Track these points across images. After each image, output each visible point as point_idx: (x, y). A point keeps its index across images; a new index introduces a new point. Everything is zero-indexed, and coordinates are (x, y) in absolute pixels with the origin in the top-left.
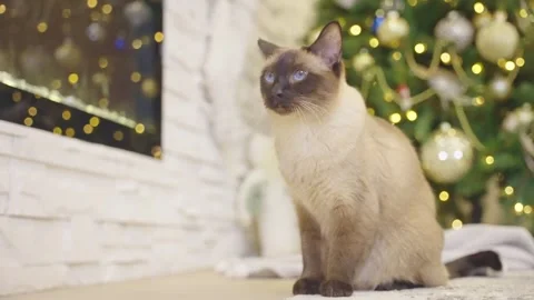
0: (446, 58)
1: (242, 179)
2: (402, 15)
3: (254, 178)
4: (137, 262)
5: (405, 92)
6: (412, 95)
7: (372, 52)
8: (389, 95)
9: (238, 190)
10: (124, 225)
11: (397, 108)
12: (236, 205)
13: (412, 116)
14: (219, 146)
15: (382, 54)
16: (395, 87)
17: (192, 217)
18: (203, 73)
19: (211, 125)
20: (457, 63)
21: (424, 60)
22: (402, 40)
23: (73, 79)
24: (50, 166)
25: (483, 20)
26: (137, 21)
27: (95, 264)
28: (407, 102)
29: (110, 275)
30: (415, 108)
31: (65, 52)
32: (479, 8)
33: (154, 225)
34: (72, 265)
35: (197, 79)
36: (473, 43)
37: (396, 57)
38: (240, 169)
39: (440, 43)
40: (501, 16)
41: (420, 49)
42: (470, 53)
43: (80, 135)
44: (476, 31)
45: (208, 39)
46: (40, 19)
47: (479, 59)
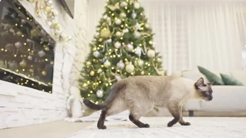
0: (118, 71)
1: (68, 98)
2: (109, 61)
3: (71, 97)
4: (46, 119)
5: (109, 79)
6: (111, 79)
7: (102, 68)
8: (106, 79)
9: (67, 100)
10: (44, 109)
11: (107, 82)
12: (66, 104)
13: (111, 84)
14: (64, 89)
15: (104, 69)
16: (107, 77)
17: (57, 108)
18: (61, 72)
19: (62, 84)
20: (121, 72)
21: (114, 71)
22: (109, 67)
23: (24, 70)
24: (32, 96)
25: (127, 63)
26: (41, 56)
27: (38, 119)
28: (110, 81)
29: (41, 122)
30: (111, 82)
31: (22, 63)
32: (126, 60)
33: (50, 110)
34: (34, 119)
35: (60, 73)
36: (125, 68)
37: (108, 70)
38: (68, 95)
39: (118, 68)
40: (131, 63)
41: (113, 68)
42: (124, 70)
43: (25, 85)
44: (125, 66)
45: (63, 63)
46: (15, 54)
47: (126, 71)
